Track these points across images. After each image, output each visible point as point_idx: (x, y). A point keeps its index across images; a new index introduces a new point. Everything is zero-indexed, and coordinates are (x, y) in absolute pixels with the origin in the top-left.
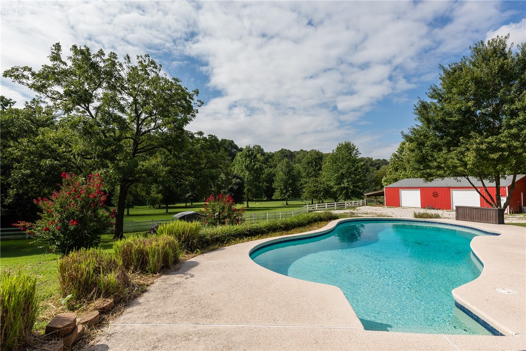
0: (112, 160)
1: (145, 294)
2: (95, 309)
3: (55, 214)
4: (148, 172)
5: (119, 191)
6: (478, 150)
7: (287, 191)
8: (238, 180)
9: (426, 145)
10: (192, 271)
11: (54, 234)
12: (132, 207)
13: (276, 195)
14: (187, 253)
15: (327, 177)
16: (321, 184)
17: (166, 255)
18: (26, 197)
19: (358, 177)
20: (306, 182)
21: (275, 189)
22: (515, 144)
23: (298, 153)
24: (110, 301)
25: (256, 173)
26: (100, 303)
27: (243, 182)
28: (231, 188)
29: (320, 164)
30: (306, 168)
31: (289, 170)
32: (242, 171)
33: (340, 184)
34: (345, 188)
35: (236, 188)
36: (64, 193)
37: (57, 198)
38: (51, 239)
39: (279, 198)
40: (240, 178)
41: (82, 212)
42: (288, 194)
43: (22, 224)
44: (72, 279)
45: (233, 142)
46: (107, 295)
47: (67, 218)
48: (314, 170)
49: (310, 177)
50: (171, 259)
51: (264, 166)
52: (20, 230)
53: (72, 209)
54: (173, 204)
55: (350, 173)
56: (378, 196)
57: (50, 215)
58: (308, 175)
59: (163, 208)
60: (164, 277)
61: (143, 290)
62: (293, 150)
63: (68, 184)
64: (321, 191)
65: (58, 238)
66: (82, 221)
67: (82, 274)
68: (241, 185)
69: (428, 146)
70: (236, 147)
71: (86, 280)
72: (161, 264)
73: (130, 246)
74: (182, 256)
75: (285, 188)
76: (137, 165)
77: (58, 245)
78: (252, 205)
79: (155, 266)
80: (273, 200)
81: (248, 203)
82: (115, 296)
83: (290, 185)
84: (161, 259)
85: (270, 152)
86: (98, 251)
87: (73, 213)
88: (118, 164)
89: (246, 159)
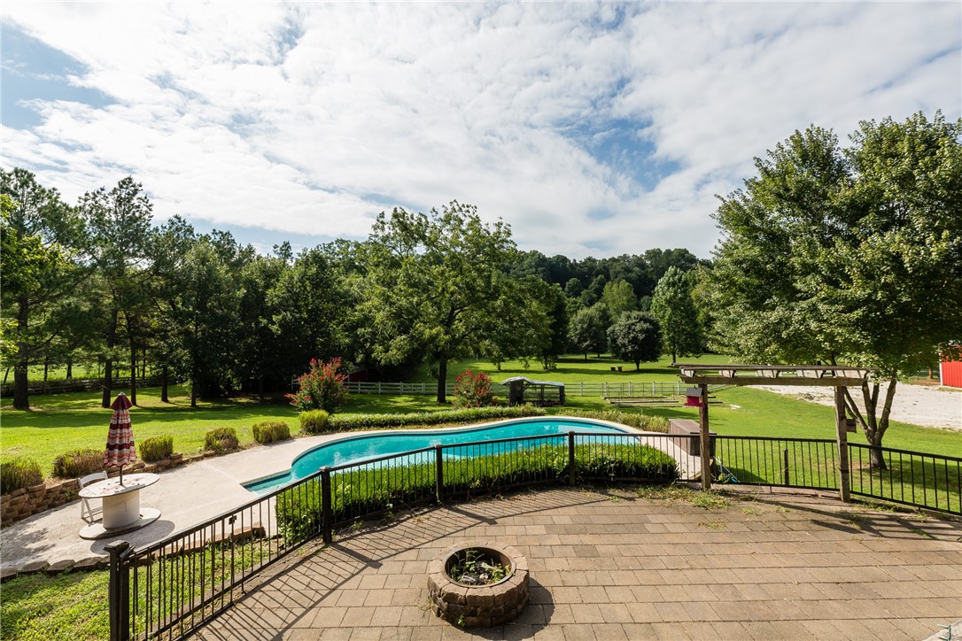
27: (658, 328)
28: (632, 335)
68: (652, 333)
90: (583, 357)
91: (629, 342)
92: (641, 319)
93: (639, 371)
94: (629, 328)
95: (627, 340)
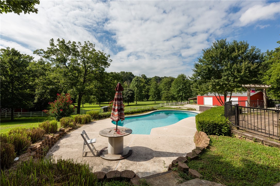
0: (75, 86)
1: (80, 128)
2: (68, 129)
3: (55, 107)
4: (89, 91)
5: (78, 98)
6: (213, 85)
7: (155, 97)
8: (132, 92)
9: (197, 81)
10: (94, 124)
11: (55, 114)
12: (85, 104)
13: (150, 98)
14: (94, 120)
15: (173, 91)
16: (170, 93)
17: (86, 120)
18: (41, 100)
19: (187, 91)
20: (164, 93)
21: (150, 96)
22: (226, 83)
23: (163, 78)
24: (71, 128)
25: (140, 88)
26: (69, 128)
27: (134, 93)
28: (128, 95)
29: (171, 84)
30: (164, 86)
31: (156, 87)
32: (134, 87)
33: (178, 94)
34: (180, 96)
35: (130, 95)
36: (58, 100)
37: (56, 102)
38: (55, 116)
39: (151, 100)
40: (133, 91)
41: (64, 107)
42: (156, 98)
43: (45, 111)
44: (63, 123)
45: (132, 73)
46: (71, 127)
47: (60, 109)
48: (168, 87)
49: (166, 90)
50: (88, 121)
51: (146, 85)
52: (45, 113)
53: (61, 106)
54: (103, 102)
55: (184, 89)
56: (195, 99)
57: (54, 108)
58: (165, 89)
59: (98, 104)
60: (85, 125)
61: (79, 127)
62: (160, 77)
63: (59, 98)
64: (170, 97)
65: (57, 115)
66: (64, 110)
67: (65, 122)
68: (133, 94)
69: (198, 82)
70: (133, 76)
71: (66, 124)
72: (85, 122)
73: (77, 117)
74: (92, 120)
75: (154, 95)
76: (85, 88)
77: (57, 118)
78: (138, 103)
79: (84, 122)
80: (149, 101)
81: (136, 102)
82: (73, 127)
83: (157, 94)
84: (85, 120)
85: (150, 78)
86: (69, 118)
87: (61, 107)
88: (77, 87)
89: (136, 82)
90: (108, 103)
91: (127, 97)
92: (130, 90)
93: (128, 106)
94: (127, 93)
95: (126, 96)
